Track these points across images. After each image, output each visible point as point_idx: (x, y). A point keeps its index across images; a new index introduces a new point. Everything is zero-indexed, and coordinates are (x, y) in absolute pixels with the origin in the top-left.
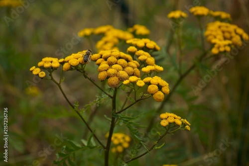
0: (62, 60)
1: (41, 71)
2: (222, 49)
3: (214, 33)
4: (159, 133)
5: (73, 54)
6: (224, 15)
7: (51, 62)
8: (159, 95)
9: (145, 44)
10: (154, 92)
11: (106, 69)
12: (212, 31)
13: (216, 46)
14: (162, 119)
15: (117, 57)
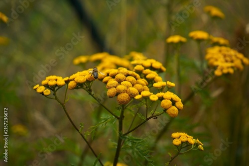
0: (67, 79)
1: (45, 89)
2: (225, 71)
3: (215, 56)
4: (170, 155)
5: (78, 73)
6: (222, 41)
7: (56, 80)
8: (173, 110)
9: (151, 64)
10: (168, 107)
11: (115, 85)
12: (213, 54)
13: (219, 68)
14: (174, 138)
15: (125, 74)
